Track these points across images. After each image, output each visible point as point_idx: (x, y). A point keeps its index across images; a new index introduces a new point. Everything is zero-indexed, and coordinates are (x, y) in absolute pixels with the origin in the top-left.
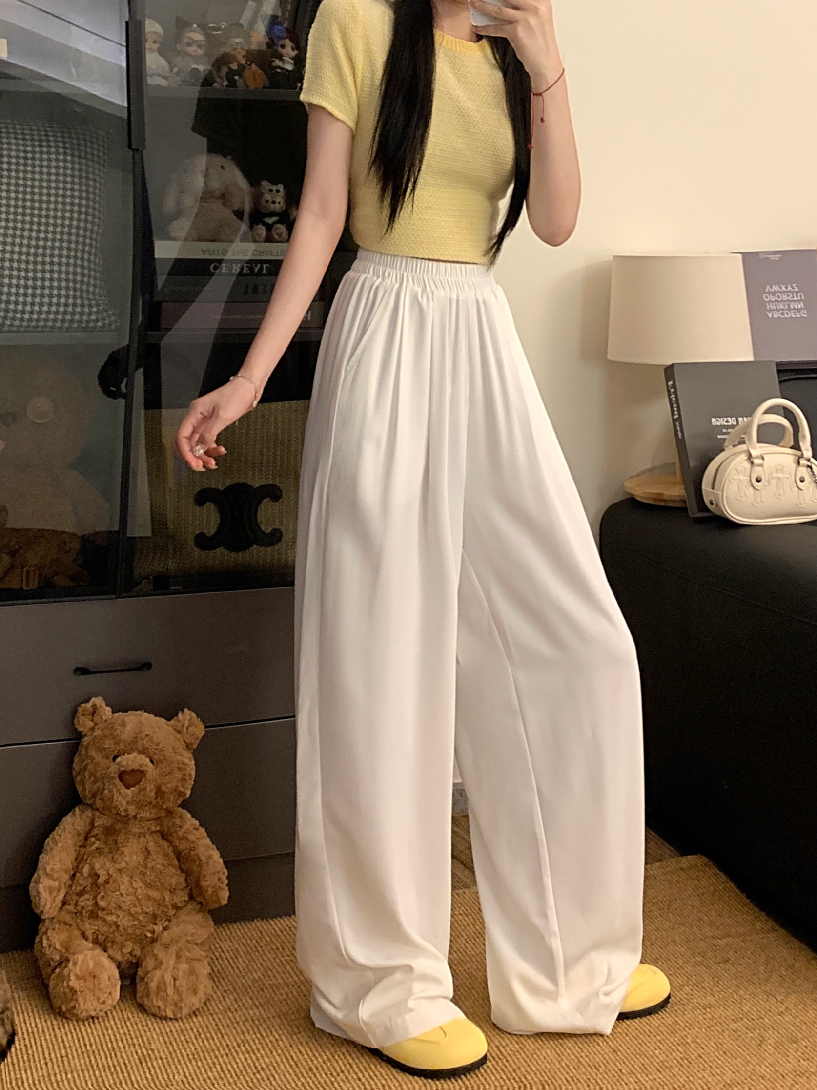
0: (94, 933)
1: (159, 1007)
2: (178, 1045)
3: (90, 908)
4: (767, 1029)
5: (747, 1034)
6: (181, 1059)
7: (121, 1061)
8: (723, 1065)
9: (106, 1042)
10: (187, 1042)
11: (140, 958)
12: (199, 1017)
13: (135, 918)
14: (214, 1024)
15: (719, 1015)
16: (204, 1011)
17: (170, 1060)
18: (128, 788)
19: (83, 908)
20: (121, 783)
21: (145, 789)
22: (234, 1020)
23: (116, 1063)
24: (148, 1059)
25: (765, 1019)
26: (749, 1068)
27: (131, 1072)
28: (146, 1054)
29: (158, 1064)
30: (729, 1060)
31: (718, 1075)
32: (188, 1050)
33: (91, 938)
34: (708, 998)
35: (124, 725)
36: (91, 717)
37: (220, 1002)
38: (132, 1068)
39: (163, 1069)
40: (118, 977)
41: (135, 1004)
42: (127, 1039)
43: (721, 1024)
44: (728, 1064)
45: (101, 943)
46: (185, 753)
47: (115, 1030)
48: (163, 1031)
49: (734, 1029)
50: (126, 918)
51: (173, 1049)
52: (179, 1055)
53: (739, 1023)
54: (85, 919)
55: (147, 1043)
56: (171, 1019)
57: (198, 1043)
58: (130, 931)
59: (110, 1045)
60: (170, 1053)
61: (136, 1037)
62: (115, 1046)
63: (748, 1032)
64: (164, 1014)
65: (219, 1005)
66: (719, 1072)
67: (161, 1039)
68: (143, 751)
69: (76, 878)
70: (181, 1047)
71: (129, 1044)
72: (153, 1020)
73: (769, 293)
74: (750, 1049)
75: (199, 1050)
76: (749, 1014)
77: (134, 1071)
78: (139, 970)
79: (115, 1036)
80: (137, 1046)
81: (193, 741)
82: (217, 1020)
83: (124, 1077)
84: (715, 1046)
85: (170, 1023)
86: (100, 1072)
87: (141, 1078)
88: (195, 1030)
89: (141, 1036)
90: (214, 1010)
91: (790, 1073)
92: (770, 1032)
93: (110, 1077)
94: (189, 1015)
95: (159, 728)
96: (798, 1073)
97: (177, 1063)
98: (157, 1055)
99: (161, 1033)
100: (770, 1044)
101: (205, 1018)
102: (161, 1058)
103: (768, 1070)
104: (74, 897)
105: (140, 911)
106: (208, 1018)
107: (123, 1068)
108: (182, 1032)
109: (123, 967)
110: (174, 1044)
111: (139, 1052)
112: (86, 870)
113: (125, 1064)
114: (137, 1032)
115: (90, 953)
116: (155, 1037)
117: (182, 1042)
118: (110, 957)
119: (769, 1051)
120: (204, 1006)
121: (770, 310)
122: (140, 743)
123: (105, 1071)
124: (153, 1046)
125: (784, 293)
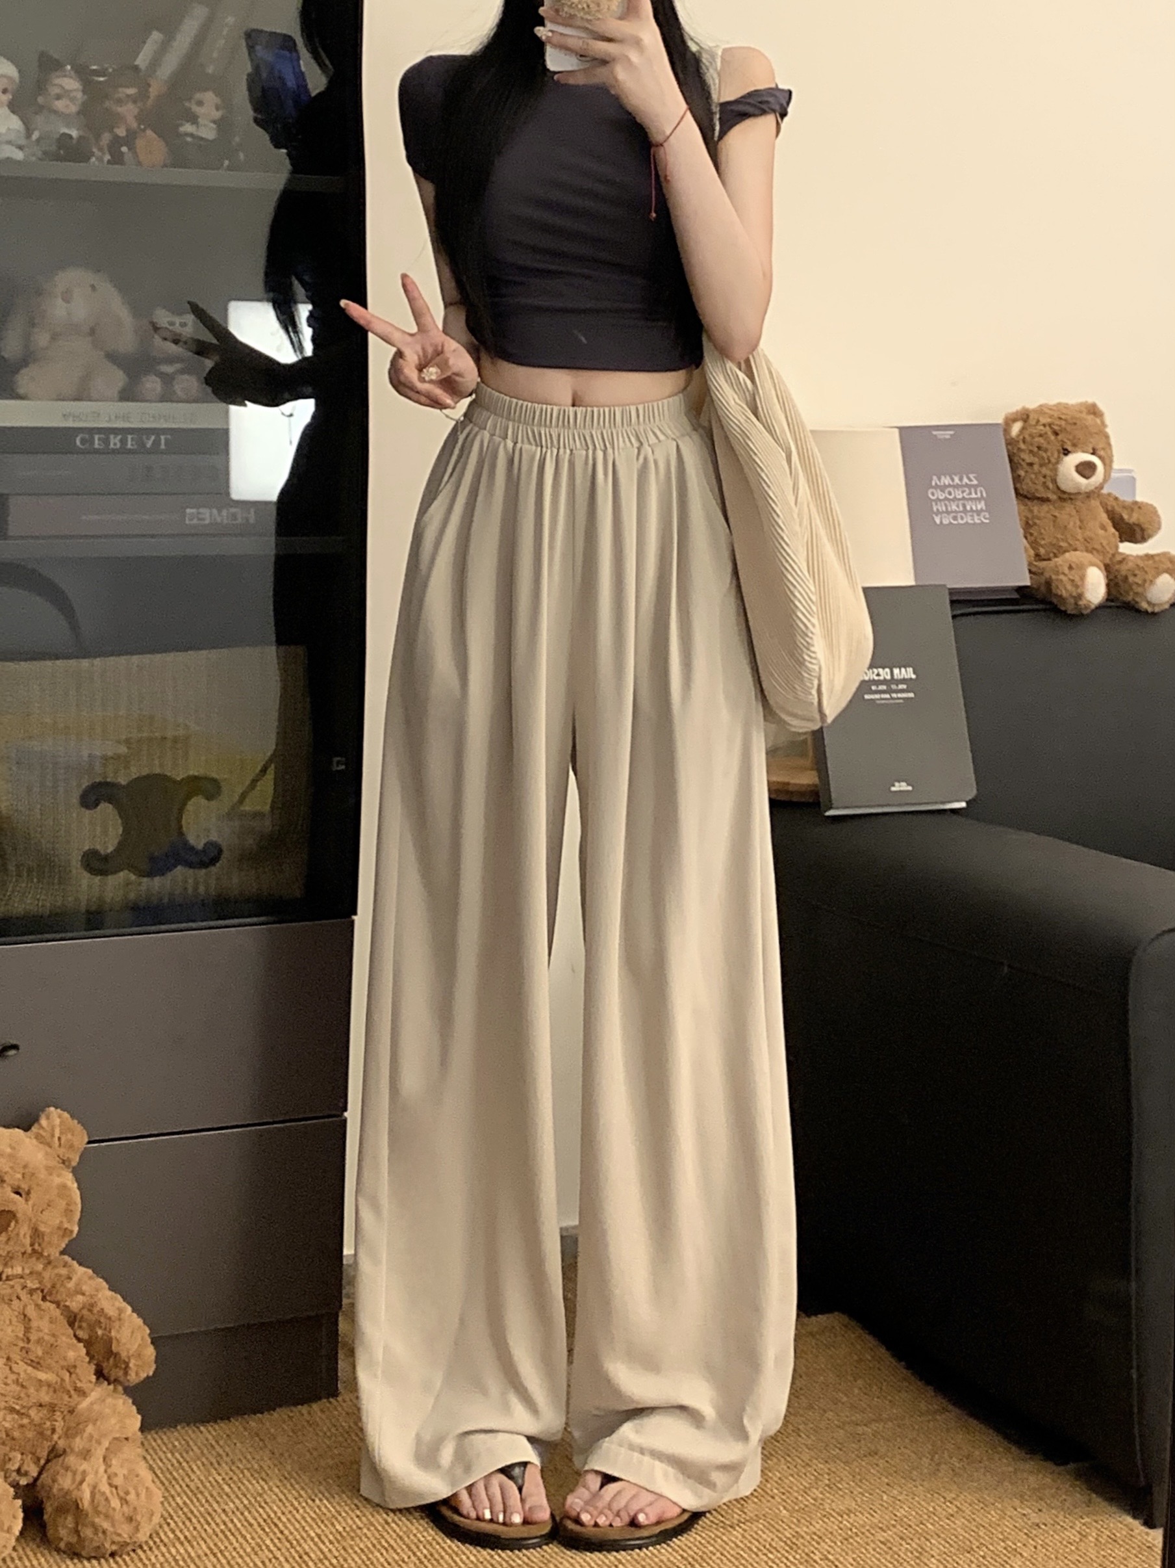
4: (928, 1537)
5: (901, 1545)
15: (862, 1523)
21: (17, 1235)
25: (929, 1525)
34: (846, 1502)
43: (863, 1533)
46: (62, 1173)
49: (882, 1539)
53: (890, 1533)
63: (903, 1543)
73: (937, 487)
76: (905, 1520)
81: (71, 1155)
92: (933, 1541)
121: (938, 513)
125: (956, 487)
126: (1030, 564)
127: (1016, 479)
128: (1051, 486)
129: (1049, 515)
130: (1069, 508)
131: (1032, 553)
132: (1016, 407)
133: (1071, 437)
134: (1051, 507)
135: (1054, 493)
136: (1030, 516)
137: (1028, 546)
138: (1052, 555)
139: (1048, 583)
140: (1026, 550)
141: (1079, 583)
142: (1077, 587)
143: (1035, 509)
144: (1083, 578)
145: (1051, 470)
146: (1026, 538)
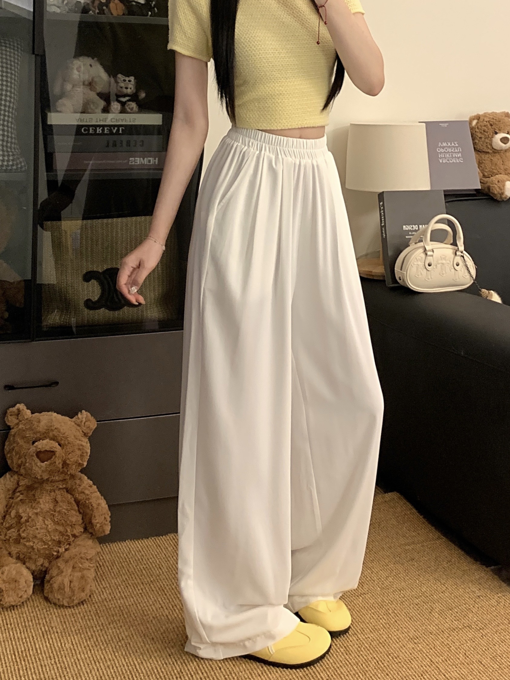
0: (18, 553)
1: (59, 599)
2: (69, 624)
3: (15, 538)
4: (435, 602)
5: (424, 606)
6: (70, 633)
7: (30, 634)
8: (409, 627)
9: (21, 623)
10: (76, 621)
11: (47, 568)
12: (85, 605)
13: (45, 543)
14: (94, 610)
15: (408, 594)
16: (89, 601)
17: (63, 634)
18: (43, 462)
19: (10, 537)
20: (37, 459)
21: (55, 462)
22: (107, 607)
23: (26, 635)
24: (48, 633)
25: (434, 596)
26: (424, 628)
27: (36, 642)
28: (47, 629)
29: (55, 635)
30: (413, 623)
31: (406, 633)
32: (76, 627)
33: (15, 557)
34: (402, 584)
35: (39, 422)
36: (16, 416)
37: (100, 595)
38: (37, 639)
39: (58, 640)
40: (32, 580)
41: (43, 597)
42: (35, 620)
43: (409, 600)
44: (412, 626)
45: (22, 559)
46: (83, 439)
47: (28, 614)
48: (60, 614)
49: (417, 603)
50: (40, 544)
51: (66, 626)
52: (69, 630)
53: (419, 599)
54: (11, 544)
55: (48, 622)
56: (66, 606)
57: (83, 622)
58: (42, 552)
59: (23, 624)
60: (64, 629)
61: (42, 619)
62: (27, 625)
63: (425, 605)
64: (62, 603)
65: (99, 597)
66: (406, 631)
67: (58, 619)
68: (54, 439)
69: (6, 518)
70: (71, 625)
71: (36, 623)
72: (54, 607)
73: (441, 147)
74: (425, 616)
75: (83, 626)
76: (425, 593)
77: (38, 641)
78: (47, 575)
79: (27, 618)
80: (42, 625)
81: (89, 431)
82: (97, 607)
83: (31, 645)
84: (405, 615)
85: (65, 609)
86: (16, 642)
87: (43, 646)
88: (82, 614)
89: (45, 618)
90: (95, 600)
91: (447, 629)
92: (436, 604)
93: (22, 646)
94: (79, 603)
95: (64, 423)
96: (452, 629)
97: (67, 635)
98: (55, 630)
99: (59, 616)
100: (436, 612)
101: (89, 605)
102: (57, 632)
103: (434, 628)
104: (5, 530)
105: (50, 539)
106: (91, 605)
107: (31, 639)
108: (73, 615)
109: (36, 573)
110: (67, 623)
111: (43, 628)
112: (13, 513)
113: (33, 637)
114: (42, 615)
115: (13, 566)
116: (54, 618)
117: (72, 621)
118: (28, 568)
119: (436, 616)
120: (89, 598)
121: (441, 158)
122: (51, 434)
123: (19, 641)
124: (53, 625)
125: (449, 147)
126: (481, 179)
127: (474, 144)
128: (489, 146)
129: (489, 159)
130: (498, 156)
131: (482, 175)
132: (475, 114)
133: (498, 127)
134: (490, 156)
135: (491, 150)
136: (480, 159)
137: (480, 171)
138: (490, 176)
139: (489, 188)
140: (479, 173)
141: (502, 188)
142: (501, 190)
143: (483, 156)
144: (504, 186)
145: (490, 140)
146: (479, 168)
